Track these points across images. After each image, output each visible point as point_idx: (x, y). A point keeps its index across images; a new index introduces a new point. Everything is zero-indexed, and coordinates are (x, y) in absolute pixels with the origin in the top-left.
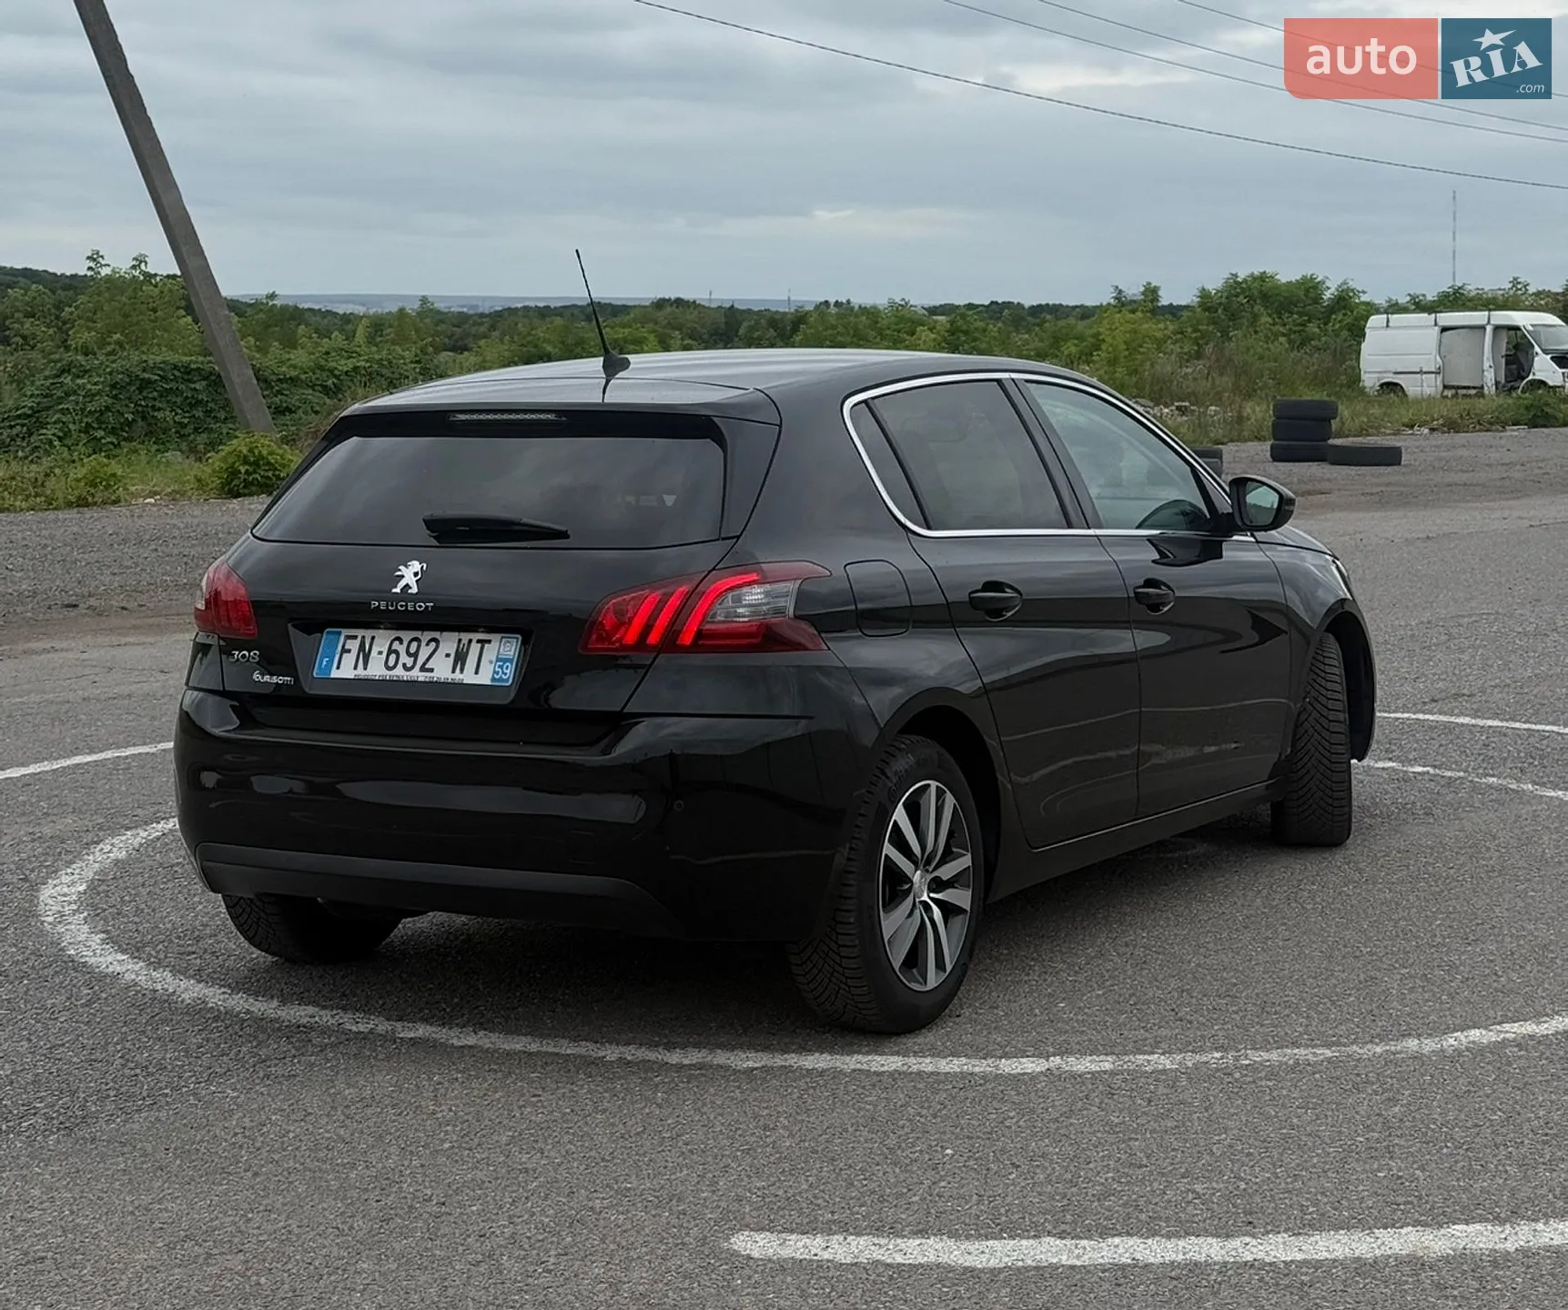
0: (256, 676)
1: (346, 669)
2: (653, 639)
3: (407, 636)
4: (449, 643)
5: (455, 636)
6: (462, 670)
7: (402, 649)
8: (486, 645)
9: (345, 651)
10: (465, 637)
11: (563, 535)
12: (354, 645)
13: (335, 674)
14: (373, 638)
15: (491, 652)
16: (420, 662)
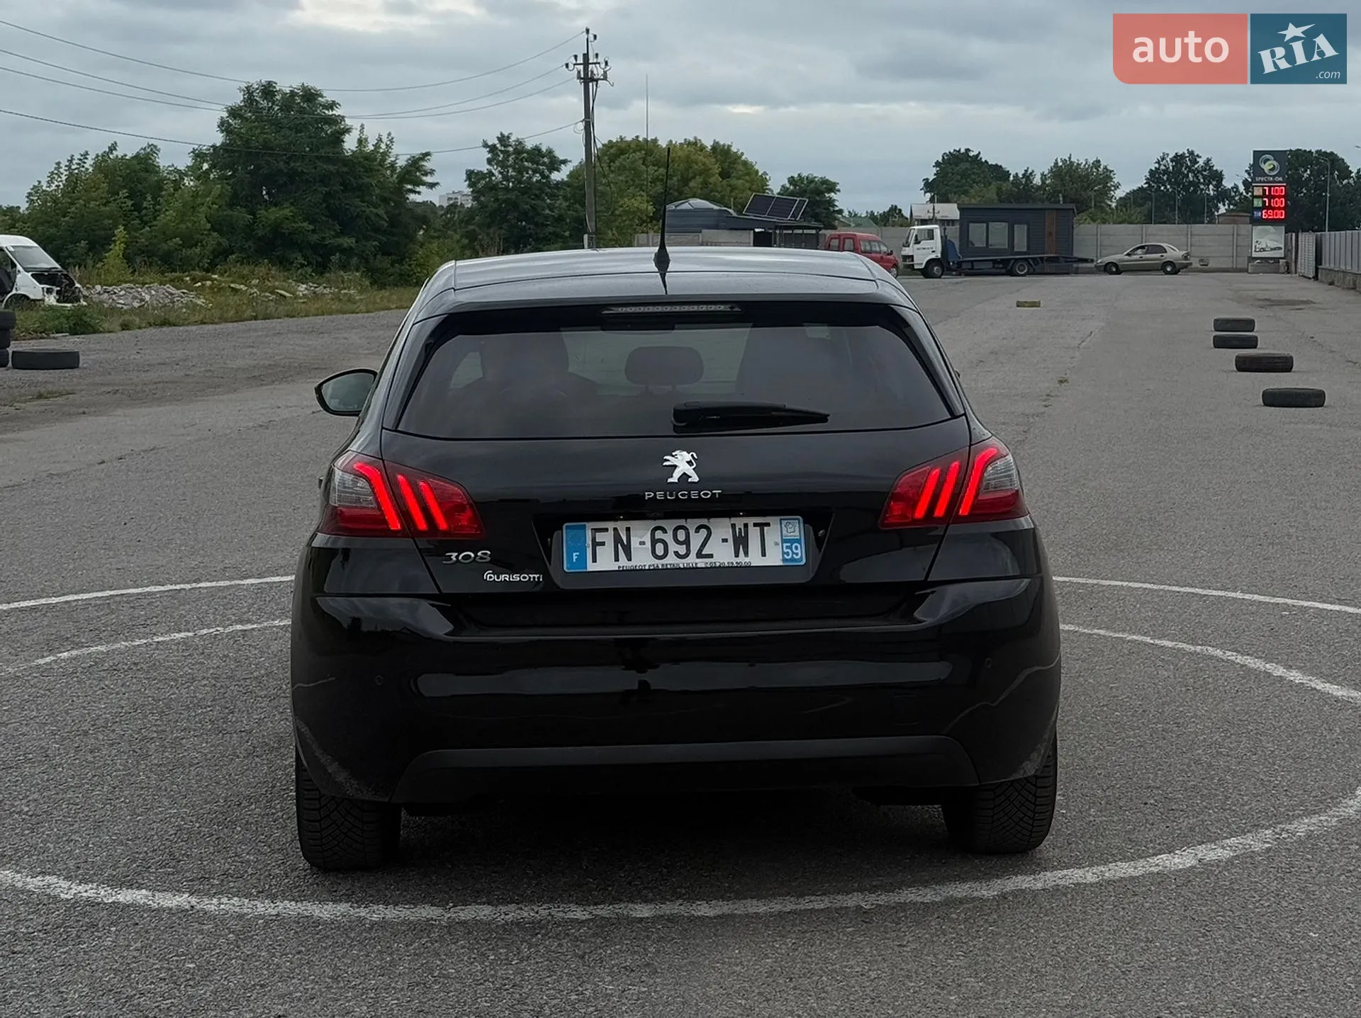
0: (489, 576)
1: (605, 561)
2: (939, 512)
3: (670, 525)
4: (722, 529)
5: (726, 522)
6: (746, 554)
7: (668, 537)
8: (766, 528)
9: (595, 544)
10: (739, 522)
11: (823, 418)
12: (608, 538)
13: (591, 567)
14: (628, 529)
15: (772, 534)
16: (695, 547)
